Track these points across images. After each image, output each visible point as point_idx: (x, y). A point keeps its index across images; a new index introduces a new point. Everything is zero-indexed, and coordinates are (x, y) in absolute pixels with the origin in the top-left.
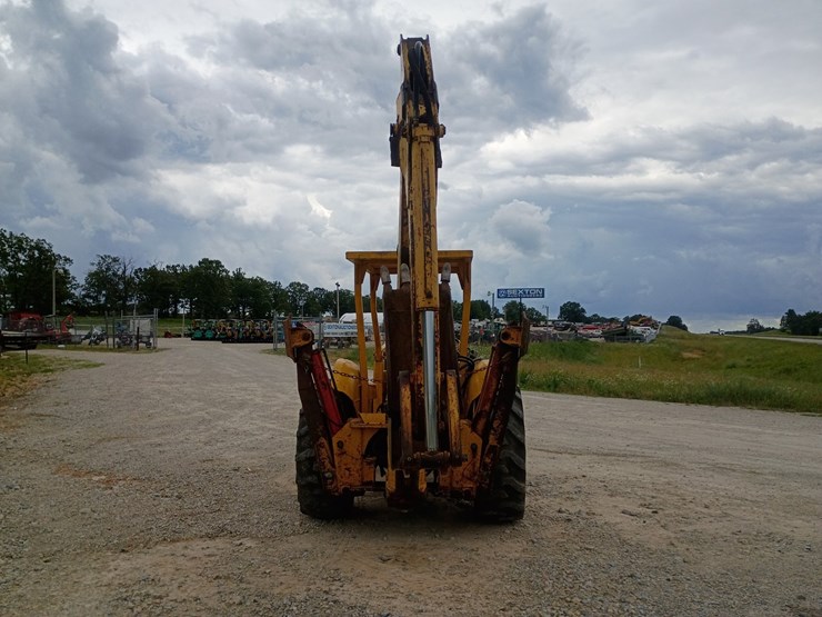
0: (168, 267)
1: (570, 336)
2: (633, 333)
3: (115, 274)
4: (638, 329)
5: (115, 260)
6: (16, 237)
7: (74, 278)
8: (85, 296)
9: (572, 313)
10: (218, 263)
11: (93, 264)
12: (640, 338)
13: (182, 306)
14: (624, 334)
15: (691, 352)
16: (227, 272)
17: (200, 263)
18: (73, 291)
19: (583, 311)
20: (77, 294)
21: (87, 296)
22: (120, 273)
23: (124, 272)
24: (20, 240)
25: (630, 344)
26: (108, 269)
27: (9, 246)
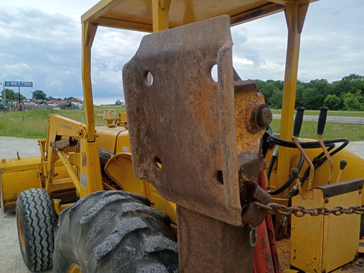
1: (44, 107)
2: (74, 105)
4: (75, 104)
9: (39, 96)
12: (77, 107)
14: (70, 106)
15: (100, 113)
19: (45, 95)
25: (73, 110)
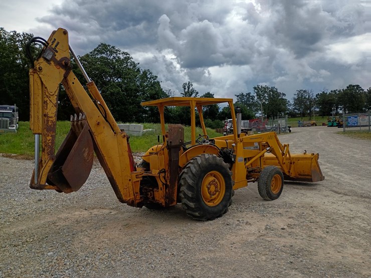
0: (331, 91)
3: (305, 98)
5: (305, 91)
6: (263, 88)
7: (289, 101)
8: (294, 109)
10: (358, 86)
11: (295, 95)
13: (341, 110)
16: (363, 90)
17: (348, 87)
18: (289, 107)
20: (291, 108)
21: (295, 109)
22: (307, 97)
23: (309, 97)
24: (265, 88)
26: (302, 96)
27: (261, 92)
